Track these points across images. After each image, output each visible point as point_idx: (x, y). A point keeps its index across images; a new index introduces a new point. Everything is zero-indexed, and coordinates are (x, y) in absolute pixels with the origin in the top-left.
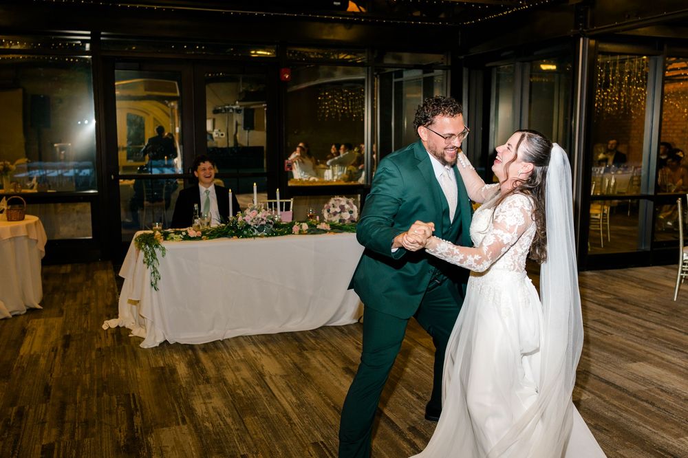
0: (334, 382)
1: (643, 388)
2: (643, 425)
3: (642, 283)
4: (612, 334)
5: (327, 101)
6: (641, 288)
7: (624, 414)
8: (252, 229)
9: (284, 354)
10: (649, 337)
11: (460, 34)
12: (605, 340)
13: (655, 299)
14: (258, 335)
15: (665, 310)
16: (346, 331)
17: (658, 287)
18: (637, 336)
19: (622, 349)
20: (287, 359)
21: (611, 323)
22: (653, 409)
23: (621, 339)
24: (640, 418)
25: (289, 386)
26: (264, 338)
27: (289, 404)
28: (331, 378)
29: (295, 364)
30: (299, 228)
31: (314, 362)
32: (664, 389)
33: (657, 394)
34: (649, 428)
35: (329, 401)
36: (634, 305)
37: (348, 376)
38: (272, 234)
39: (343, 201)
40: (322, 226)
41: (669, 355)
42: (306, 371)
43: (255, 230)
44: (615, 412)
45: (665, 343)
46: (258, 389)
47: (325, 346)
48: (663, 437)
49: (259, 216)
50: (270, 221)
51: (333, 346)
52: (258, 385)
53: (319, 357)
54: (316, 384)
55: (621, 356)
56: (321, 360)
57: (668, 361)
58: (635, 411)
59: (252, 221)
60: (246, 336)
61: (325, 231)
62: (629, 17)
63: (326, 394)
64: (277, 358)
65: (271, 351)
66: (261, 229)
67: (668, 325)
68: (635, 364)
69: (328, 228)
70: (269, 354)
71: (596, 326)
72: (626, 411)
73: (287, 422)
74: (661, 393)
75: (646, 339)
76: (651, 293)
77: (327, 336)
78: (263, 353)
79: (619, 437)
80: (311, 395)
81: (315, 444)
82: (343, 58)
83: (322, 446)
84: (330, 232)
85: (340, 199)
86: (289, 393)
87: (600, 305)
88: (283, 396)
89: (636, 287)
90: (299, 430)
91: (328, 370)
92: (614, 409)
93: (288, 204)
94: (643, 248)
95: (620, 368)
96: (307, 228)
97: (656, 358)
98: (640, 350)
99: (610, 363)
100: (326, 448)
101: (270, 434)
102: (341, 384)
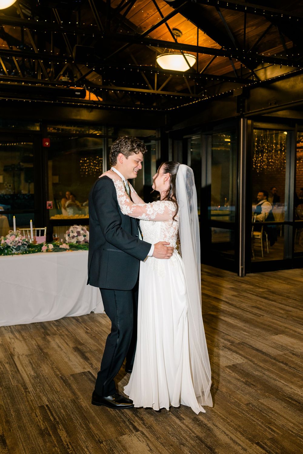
0: (65, 358)
1: (281, 353)
2: (279, 380)
3: (286, 280)
4: (263, 316)
5: (87, 163)
6: (285, 284)
7: (266, 373)
8: (11, 249)
9: (32, 339)
10: (288, 317)
11: (166, 116)
12: (258, 320)
13: (293, 291)
14: (15, 325)
15: (299, 298)
16: (80, 320)
17: (296, 283)
18: (280, 317)
19: (269, 326)
20: (34, 342)
21: (263, 308)
22: (286, 368)
23: (269, 319)
24: (277, 375)
25: (30, 363)
26: (20, 327)
27: (28, 377)
28: (63, 355)
29: (39, 346)
30: (46, 248)
31: (53, 344)
32: (294, 353)
33: (290, 357)
34: (283, 382)
35: (58, 373)
36: (280, 295)
37: (75, 353)
38: (26, 252)
39: (79, 228)
40: (64, 246)
41: (299, 329)
42: (45, 351)
43: (14, 250)
44: (261, 372)
45: (298, 321)
46: (7, 366)
47: (63, 332)
48: (291, 388)
49: (17, 239)
50: (25, 243)
51: (69, 332)
52: (7, 363)
53: (57, 340)
54: (51, 361)
55: (268, 331)
56: (58, 342)
57: (298, 333)
58: (274, 370)
59: (11, 243)
60: (7, 327)
61: (65, 250)
62: (271, 105)
63: (57, 368)
64: (26, 342)
65: (23, 337)
66: (18, 249)
67: (300, 308)
68: (277, 336)
69: (68, 247)
70: (21, 339)
71: (253, 310)
72: (268, 370)
73: (23, 391)
74: (292, 356)
75: (285, 319)
76: (291, 287)
77: (66, 324)
78: (17, 338)
79: (261, 389)
80: (46, 369)
81: (42, 407)
82: (92, 133)
83: (46, 408)
84: (69, 250)
85: (78, 227)
86: (30, 368)
87: (257, 296)
88: (25, 370)
89: (282, 283)
90: (32, 397)
91: (62, 350)
92: (260, 369)
93: (43, 231)
94: (287, 257)
95: (267, 340)
96: (53, 247)
97: (291, 331)
98: (281, 326)
99: (260, 336)
100: (50, 410)
101: (9, 401)
102: (69, 360)
